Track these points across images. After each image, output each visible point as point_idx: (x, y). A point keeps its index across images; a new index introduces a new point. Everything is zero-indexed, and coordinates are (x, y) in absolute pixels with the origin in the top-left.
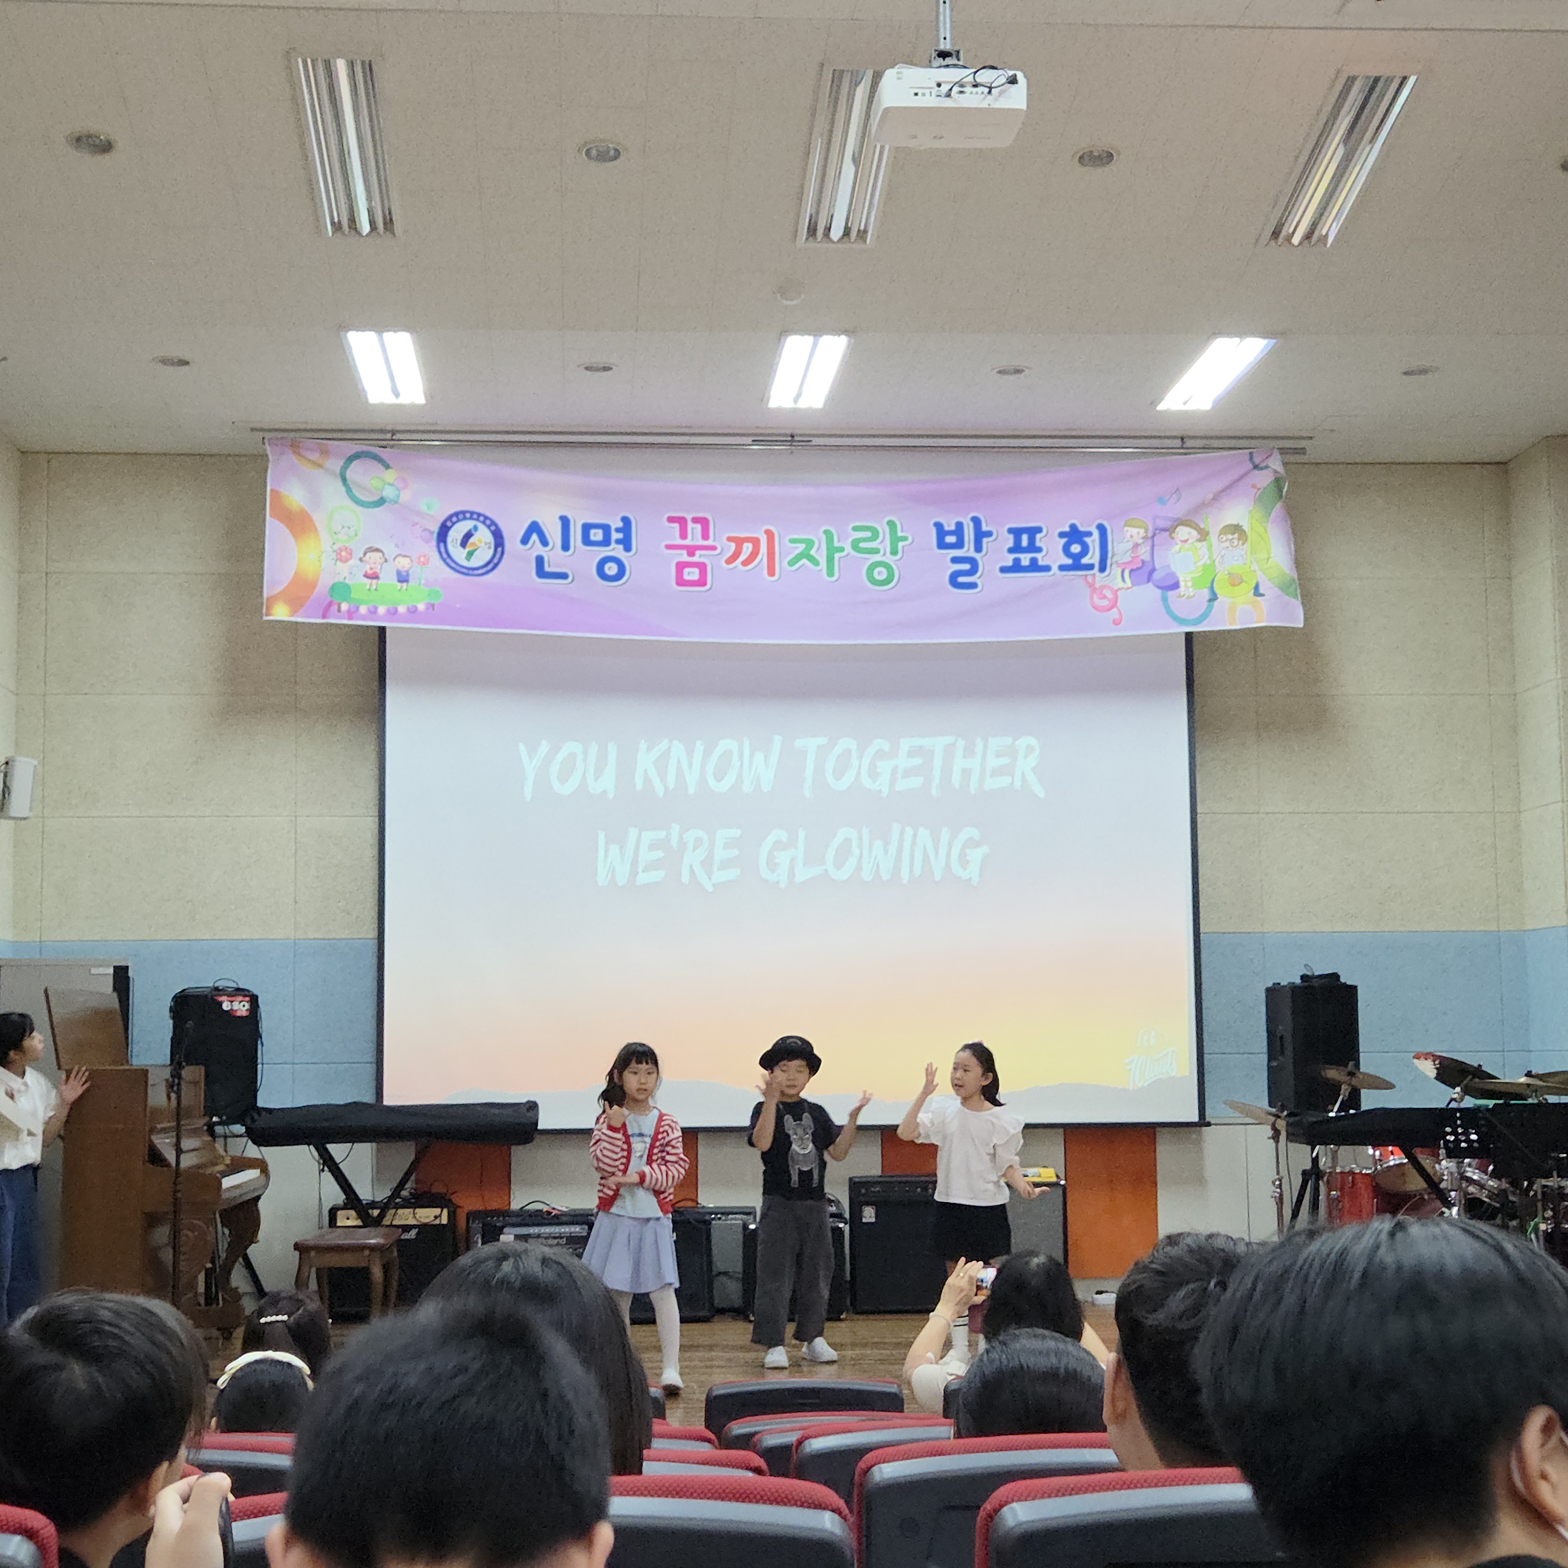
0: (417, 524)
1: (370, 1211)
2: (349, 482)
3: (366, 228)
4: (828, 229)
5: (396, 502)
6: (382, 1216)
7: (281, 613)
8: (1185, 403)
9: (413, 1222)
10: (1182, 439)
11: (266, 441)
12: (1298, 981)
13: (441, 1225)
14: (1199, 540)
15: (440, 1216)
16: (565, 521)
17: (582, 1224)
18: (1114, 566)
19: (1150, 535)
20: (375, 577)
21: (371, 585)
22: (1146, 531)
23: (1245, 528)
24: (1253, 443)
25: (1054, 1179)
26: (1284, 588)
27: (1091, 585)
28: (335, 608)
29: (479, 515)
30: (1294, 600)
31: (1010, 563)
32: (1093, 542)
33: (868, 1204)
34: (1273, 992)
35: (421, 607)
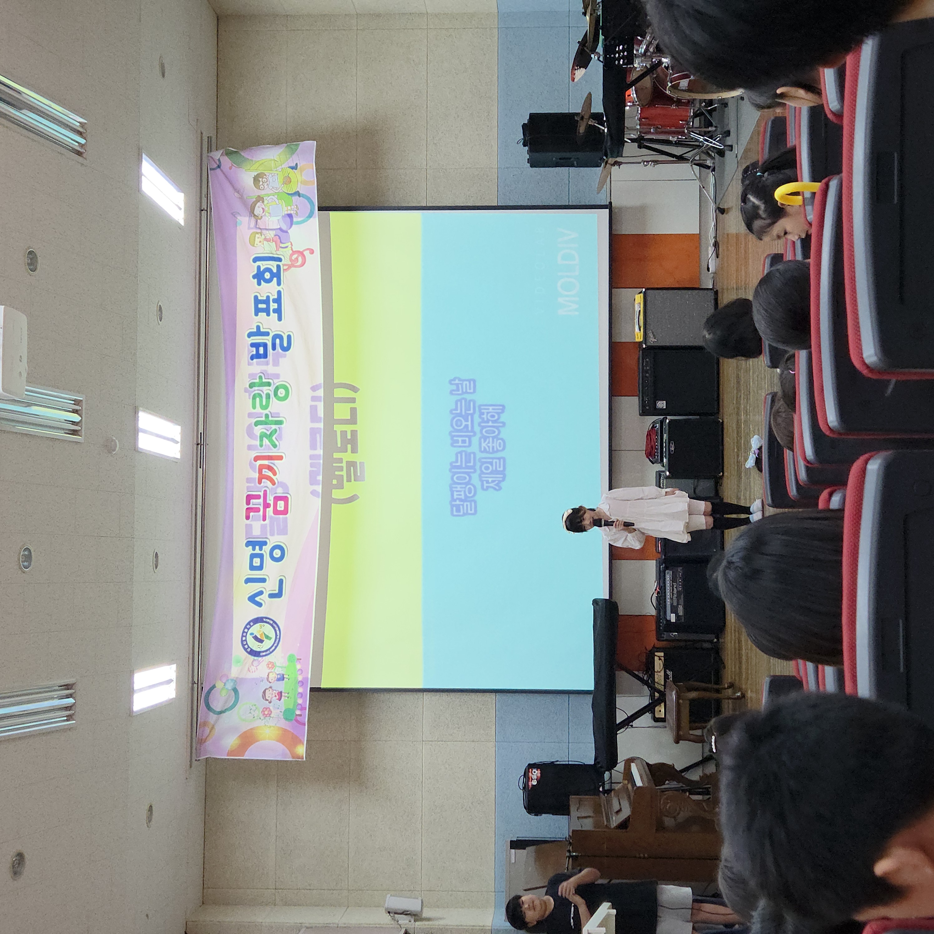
0: (249, 669)
1: (656, 698)
2: (223, 710)
3: (71, 701)
4: (73, 423)
5: (235, 681)
6: (659, 692)
7: (301, 750)
8: (180, 209)
9: (662, 673)
10: (202, 210)
11: (198, 759)
12: (527, 148)
13: (664, 657)
14: (263, 202)
15: (659, 657)
16: (248, 581)
17: (665, 574)
18: (278, 252)
19: (259, 231)
20: (280, 694)
21: (286, 697)
22: (258, 233)
23: (256, 174)
24: (205, 169)
25: (642, 295)
26: (293, 152)
27: (290, 267)
28: (298, 718)
29: (244, 632)
30: (300, 145)
31: (276, 315)
32: (264, 265)
33: (655, 404)
34: (534, 163)
35: (299, 666)
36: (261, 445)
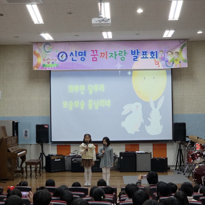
7: (36, 69)
14: (172, 54)
16: (76, 52)
27: (155, 60)
28: (43, 68)
29: (64, 52)
35: (56, 67)
36: (110, 53)
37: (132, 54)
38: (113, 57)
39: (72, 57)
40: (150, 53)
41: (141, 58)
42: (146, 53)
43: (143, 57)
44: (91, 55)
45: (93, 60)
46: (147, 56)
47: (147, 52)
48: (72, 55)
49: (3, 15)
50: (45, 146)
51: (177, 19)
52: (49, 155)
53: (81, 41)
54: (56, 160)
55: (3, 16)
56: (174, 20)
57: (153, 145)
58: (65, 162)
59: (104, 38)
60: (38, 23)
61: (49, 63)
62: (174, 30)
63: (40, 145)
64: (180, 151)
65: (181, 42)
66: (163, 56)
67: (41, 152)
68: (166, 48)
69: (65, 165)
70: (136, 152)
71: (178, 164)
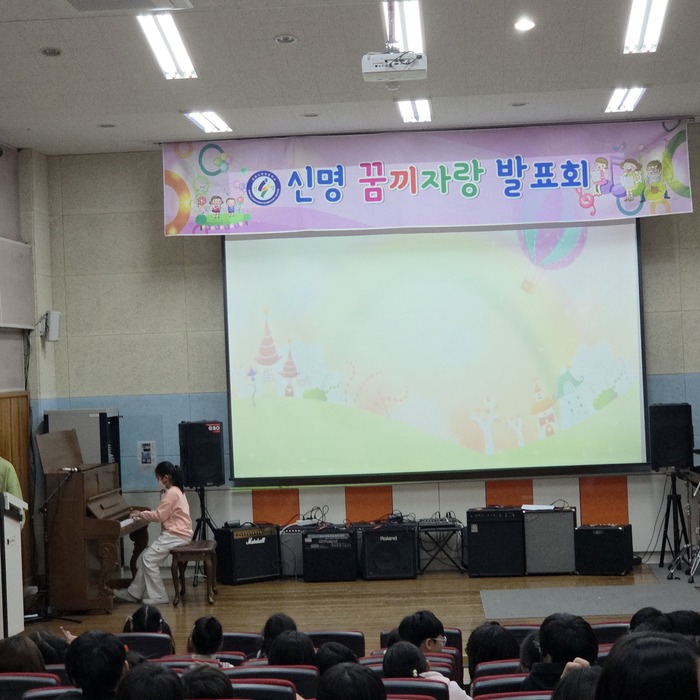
7: (173, 234)
8: (619, 108)
14: (637, 170)
16: (309, 170)
21: (216, 215)
23: (661, 162)
26: (681, 193)
27: (580, 192)
28: (199, 228)
29: (267, 173)
30: (687, 199)
31: (536, 182)
35: (241, 224)
36: (424, 173)
37: (501, 174)
38: (436, 185)
39: (298, 188)
40: (563, 167)
41: (533, 186)
42: (547, 170)
43: (540, 181)
44: (361, 181)
45: (368, 198)
46: (551, 178)
47: (551, 164)
48: (295, 181)
49: (58, 53)
50: (211, 494)
51: (654, 50)
52: (226, 524)
53: (327, 135)
54: (250, 542)
55: (58, 57)
56: (644, 51)
57: (582, 483)
58: (283, 547)
59: (405, 121)
60: (178, 77)
61: (217, 211)
62: (645, 86)
63: (196, 490)
64: (674, 500)
65: (669, 127)
66: (608, 176)
67: (199, 516)
68: (616, 150)
69: (280, 558)
70: (525, 507)
71: (670, 546)
